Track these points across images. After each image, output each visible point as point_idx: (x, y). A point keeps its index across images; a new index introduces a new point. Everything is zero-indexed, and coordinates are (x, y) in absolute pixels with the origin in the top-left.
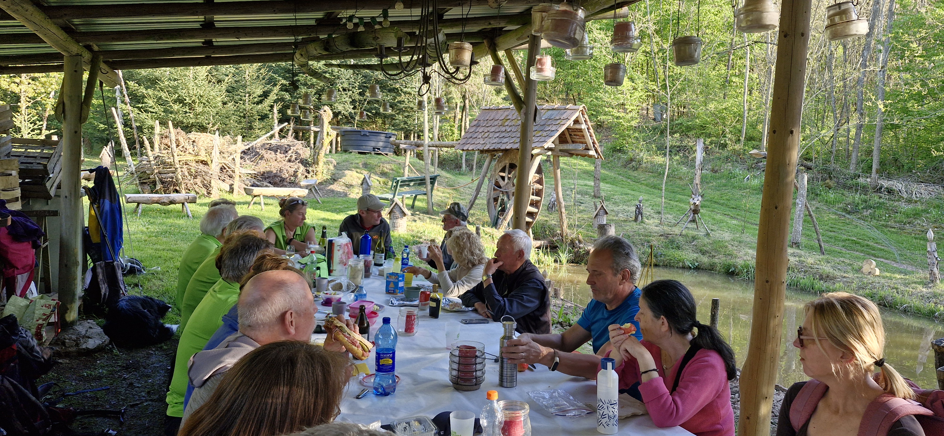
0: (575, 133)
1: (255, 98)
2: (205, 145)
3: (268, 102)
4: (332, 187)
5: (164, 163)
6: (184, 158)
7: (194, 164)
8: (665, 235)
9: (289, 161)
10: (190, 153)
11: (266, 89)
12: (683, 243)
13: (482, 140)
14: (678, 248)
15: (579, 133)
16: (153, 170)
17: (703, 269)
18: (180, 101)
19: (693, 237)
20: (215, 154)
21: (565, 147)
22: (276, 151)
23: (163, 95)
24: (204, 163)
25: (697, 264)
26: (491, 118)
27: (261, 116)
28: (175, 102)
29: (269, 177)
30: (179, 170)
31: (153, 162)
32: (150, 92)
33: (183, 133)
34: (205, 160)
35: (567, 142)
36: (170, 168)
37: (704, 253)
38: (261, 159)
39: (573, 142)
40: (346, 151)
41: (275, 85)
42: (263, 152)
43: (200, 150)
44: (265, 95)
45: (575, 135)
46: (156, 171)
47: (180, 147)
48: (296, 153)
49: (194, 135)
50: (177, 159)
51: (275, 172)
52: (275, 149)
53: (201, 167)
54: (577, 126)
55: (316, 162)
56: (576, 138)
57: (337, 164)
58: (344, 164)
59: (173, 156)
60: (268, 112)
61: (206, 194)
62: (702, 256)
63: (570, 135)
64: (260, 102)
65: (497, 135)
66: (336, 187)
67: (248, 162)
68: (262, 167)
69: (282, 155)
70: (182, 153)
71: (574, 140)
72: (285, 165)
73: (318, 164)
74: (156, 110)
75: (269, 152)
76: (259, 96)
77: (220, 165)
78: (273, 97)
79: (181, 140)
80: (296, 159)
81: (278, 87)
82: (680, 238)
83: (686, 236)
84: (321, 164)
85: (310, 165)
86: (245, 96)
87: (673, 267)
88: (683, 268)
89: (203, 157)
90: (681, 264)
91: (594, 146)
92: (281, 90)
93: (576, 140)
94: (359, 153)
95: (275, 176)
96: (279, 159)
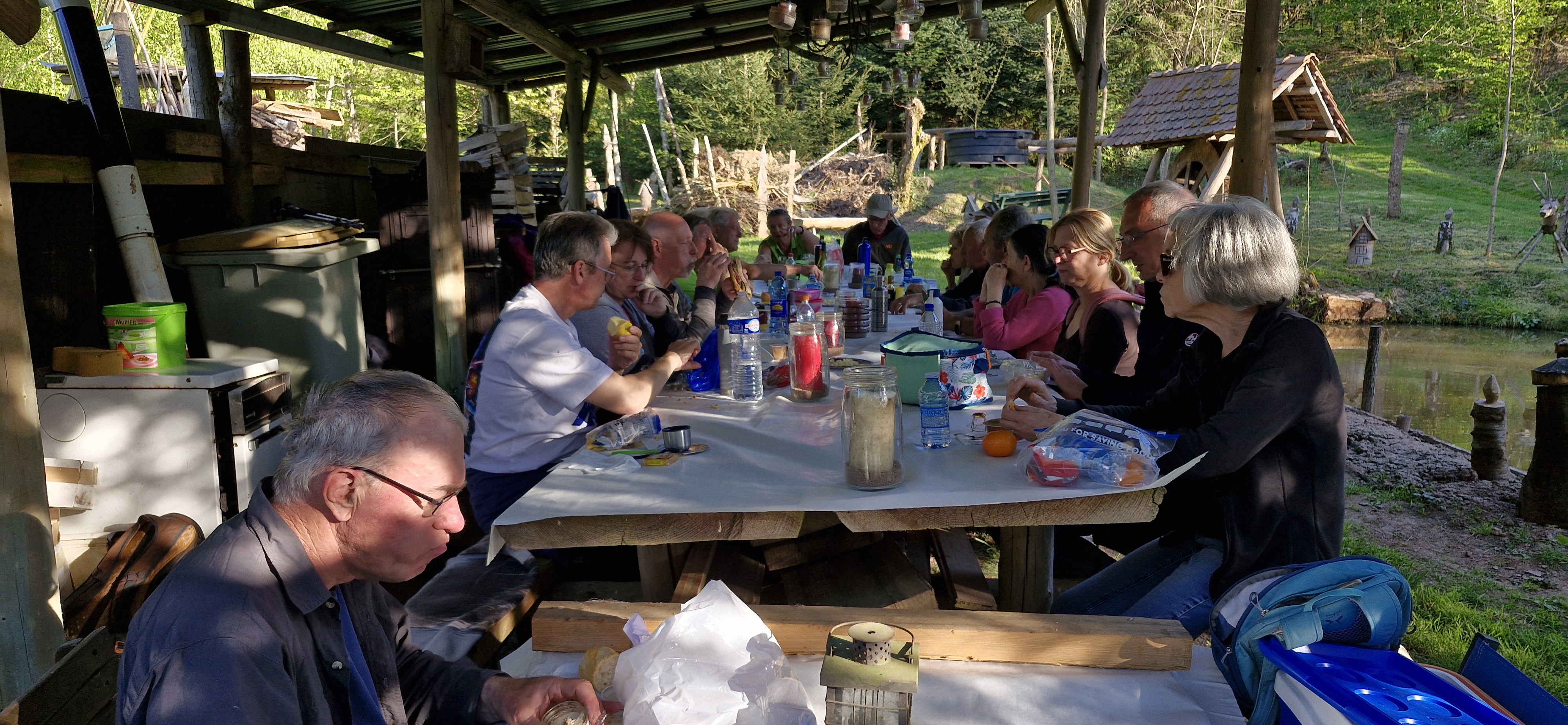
0: (1304, 103)
1: (832, 96)
2: (750, 166)
3: (850, 101)
4: (924, 218)
5: (702, 193)
6: (724, 185)
7: (736, 192)
8: (1486, 273)
9: (865, 183)
10: (732, 178)
11: (847, 81)
12: (1517, 285)
13: (1144, 126)
14: (1506, 293)
15: (1309, 103)
16: (690, 203)
17: (1548, 330)
18: (732, 110)
19: (1539, 275)
20: (762, 176)
21: (1287, 126)
22: (847, 171)
23: (711, 103)
24: (749, 190)
25: (1535, 321)
26: (1162, 92)
27: (841, 122)
28: (725, 112)
29: (836, 208)
30: (719, 200)
31: (689, 192)
32: (698, 101)
33: (724, 151)
34: (750, 185)
35: (1289, 119)
36: (709, 198)
37: (1554, 301)
38: (827, 183)
39: (1301, 118)
40: (953, 165)
41: (860, 74)
42: (829, 173)
43: (743, 172)
44: (847, 90)
45: (1303, 106)
46: (693, 204)
47: (719, 171)
48: (876, 171)
49: (737, 154)
50: (716, 185)
51: (845, 200)
52: (845, 168)
53: (745, 195)
54: (1302, 91)
55: (902, 183)
56: (1306, 112)
57: (937, 184)
58: (946, 183)
59: (711, 182)
60: (851, 117)
61: (751, 230)
62: (1550, 307)
63: (1295, 107)
64: (840, 102)
65: (1168, 117)
66: (928, 219)
67: (810, 188)
68: (828, 194)
69: (856, 176)
70: (723, 179)
71: (1302, 114)
72: (859, 190)
73: (904, 185)
74: (703, 125)
75: (838, 172)
76: (838, 94)
77: (769, 192)
78: (857, 92)
79: (721, 159)
80: (874, 180)
81: (865, 76)
82: (1514, 278)
83: (1528, 273)
84: (909, 185)
85: (893, 188)
86: (818, 96)
87: (1489, 326)
88: (1509, 327)
89: (747, 181)
90: (1504, 322)
91: (1335, 123)
92: (870, 80)
93: (1306, 114)
94: (972, 166)
95: (845, 206)
96: (851, 182)
